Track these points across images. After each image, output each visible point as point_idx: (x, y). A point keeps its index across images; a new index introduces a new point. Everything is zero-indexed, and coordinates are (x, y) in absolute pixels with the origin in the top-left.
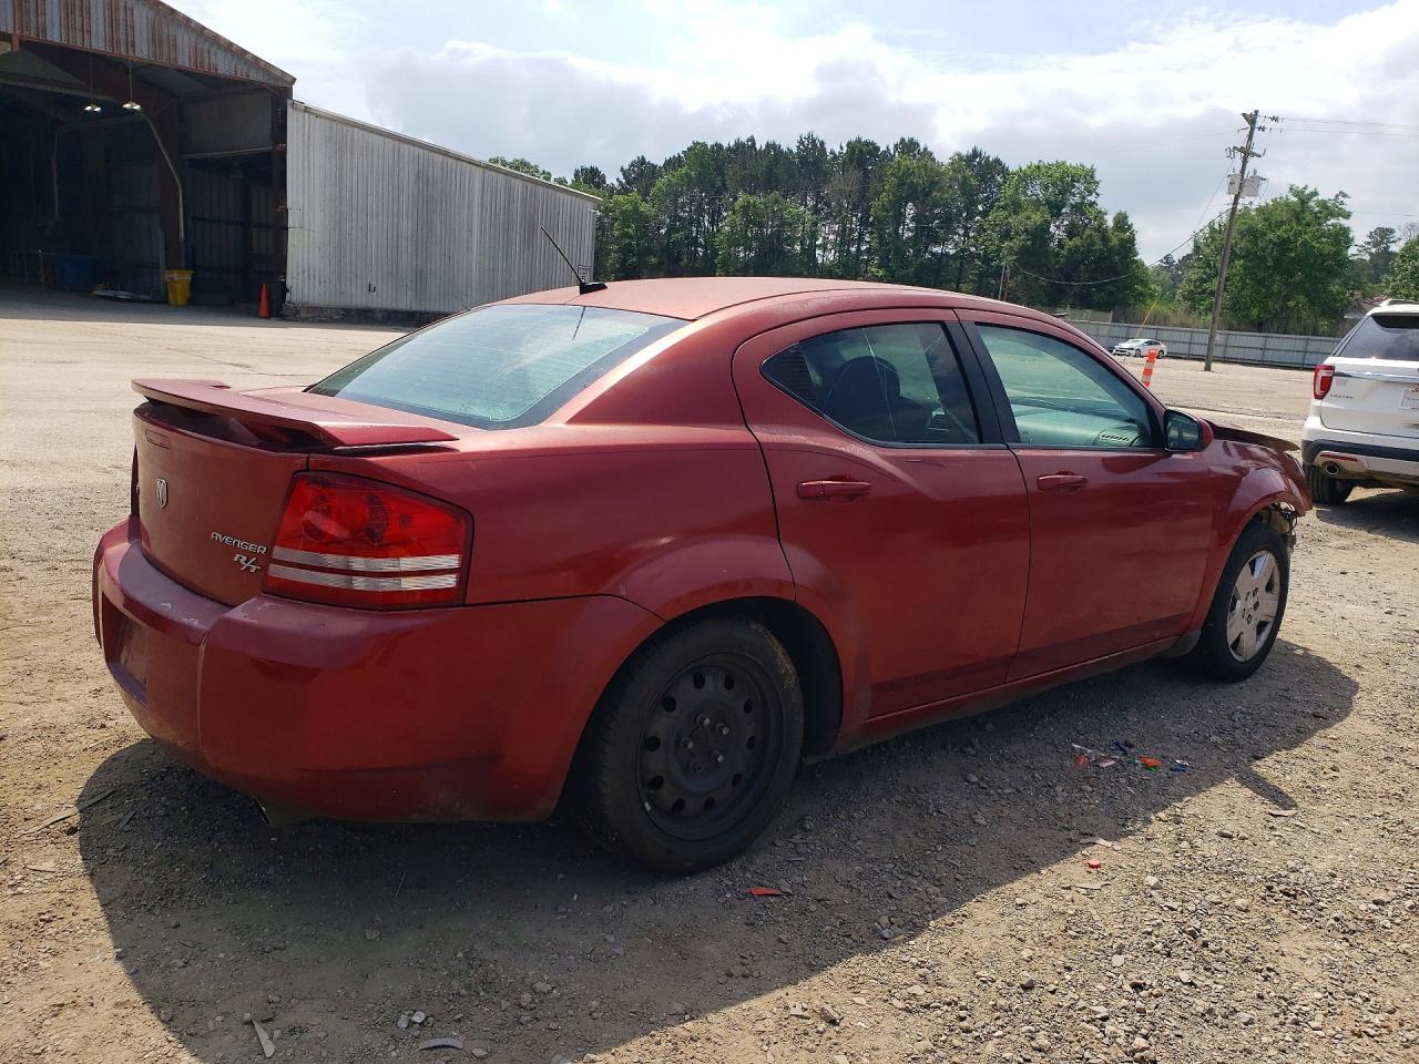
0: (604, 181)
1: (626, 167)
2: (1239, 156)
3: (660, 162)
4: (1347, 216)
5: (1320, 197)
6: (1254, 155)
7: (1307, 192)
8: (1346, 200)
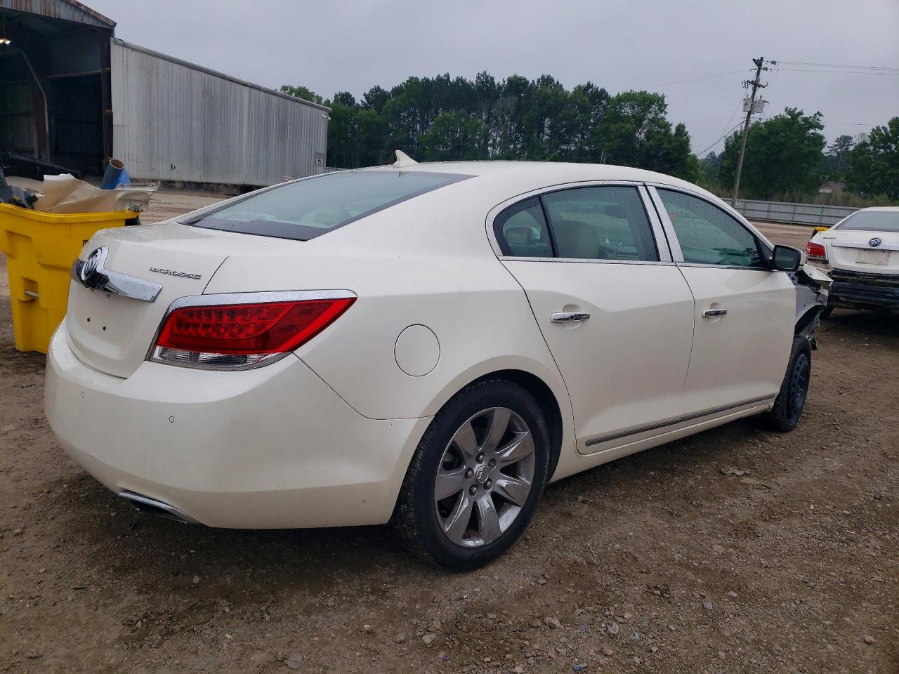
0: (354, 102)
1: (367, 93)
2: (751, 86)
3: (389, 90)
4: (821, 127)
5: (805, 116)
6: (760, 86)
7: (796, 112)
8: (821, 118)
